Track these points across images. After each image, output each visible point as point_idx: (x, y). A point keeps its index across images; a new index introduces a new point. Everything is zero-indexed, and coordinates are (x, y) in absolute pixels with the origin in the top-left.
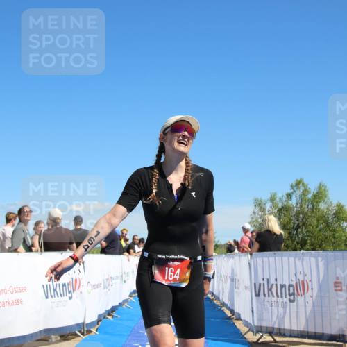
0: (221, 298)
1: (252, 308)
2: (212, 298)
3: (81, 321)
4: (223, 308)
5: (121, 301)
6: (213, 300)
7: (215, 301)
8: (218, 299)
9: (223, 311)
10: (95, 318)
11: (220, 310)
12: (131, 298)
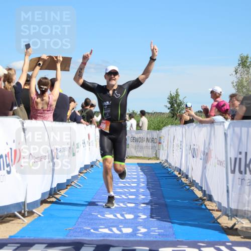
0: (190, 176)
1: (228, 187)
2: (179, 176)
3: (21, 200)
4: (192, 188)
5: (70, 178)
6: (180, 177)
7: (183, 180)
8: (187, 177)
9: (192, 190)
10: (38, 197)
11: (188, 189)
12: (82, 175)
